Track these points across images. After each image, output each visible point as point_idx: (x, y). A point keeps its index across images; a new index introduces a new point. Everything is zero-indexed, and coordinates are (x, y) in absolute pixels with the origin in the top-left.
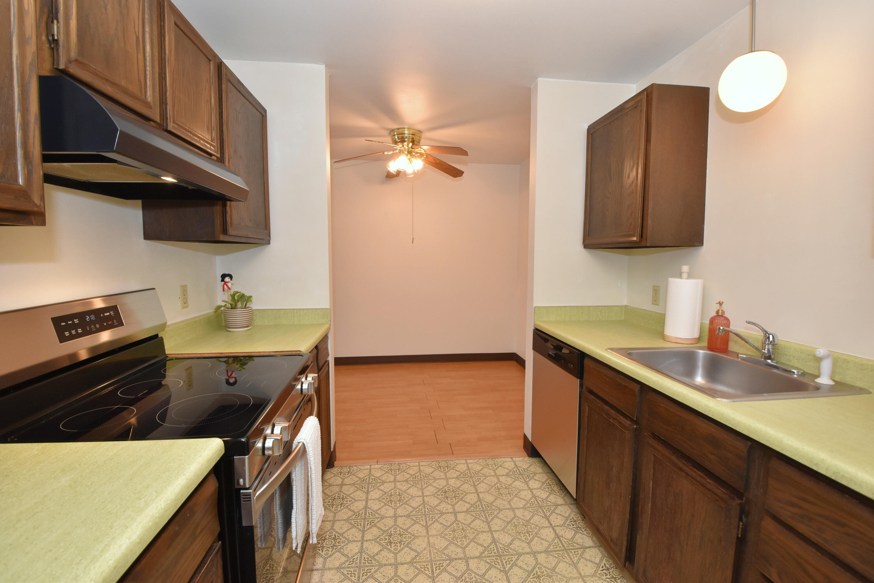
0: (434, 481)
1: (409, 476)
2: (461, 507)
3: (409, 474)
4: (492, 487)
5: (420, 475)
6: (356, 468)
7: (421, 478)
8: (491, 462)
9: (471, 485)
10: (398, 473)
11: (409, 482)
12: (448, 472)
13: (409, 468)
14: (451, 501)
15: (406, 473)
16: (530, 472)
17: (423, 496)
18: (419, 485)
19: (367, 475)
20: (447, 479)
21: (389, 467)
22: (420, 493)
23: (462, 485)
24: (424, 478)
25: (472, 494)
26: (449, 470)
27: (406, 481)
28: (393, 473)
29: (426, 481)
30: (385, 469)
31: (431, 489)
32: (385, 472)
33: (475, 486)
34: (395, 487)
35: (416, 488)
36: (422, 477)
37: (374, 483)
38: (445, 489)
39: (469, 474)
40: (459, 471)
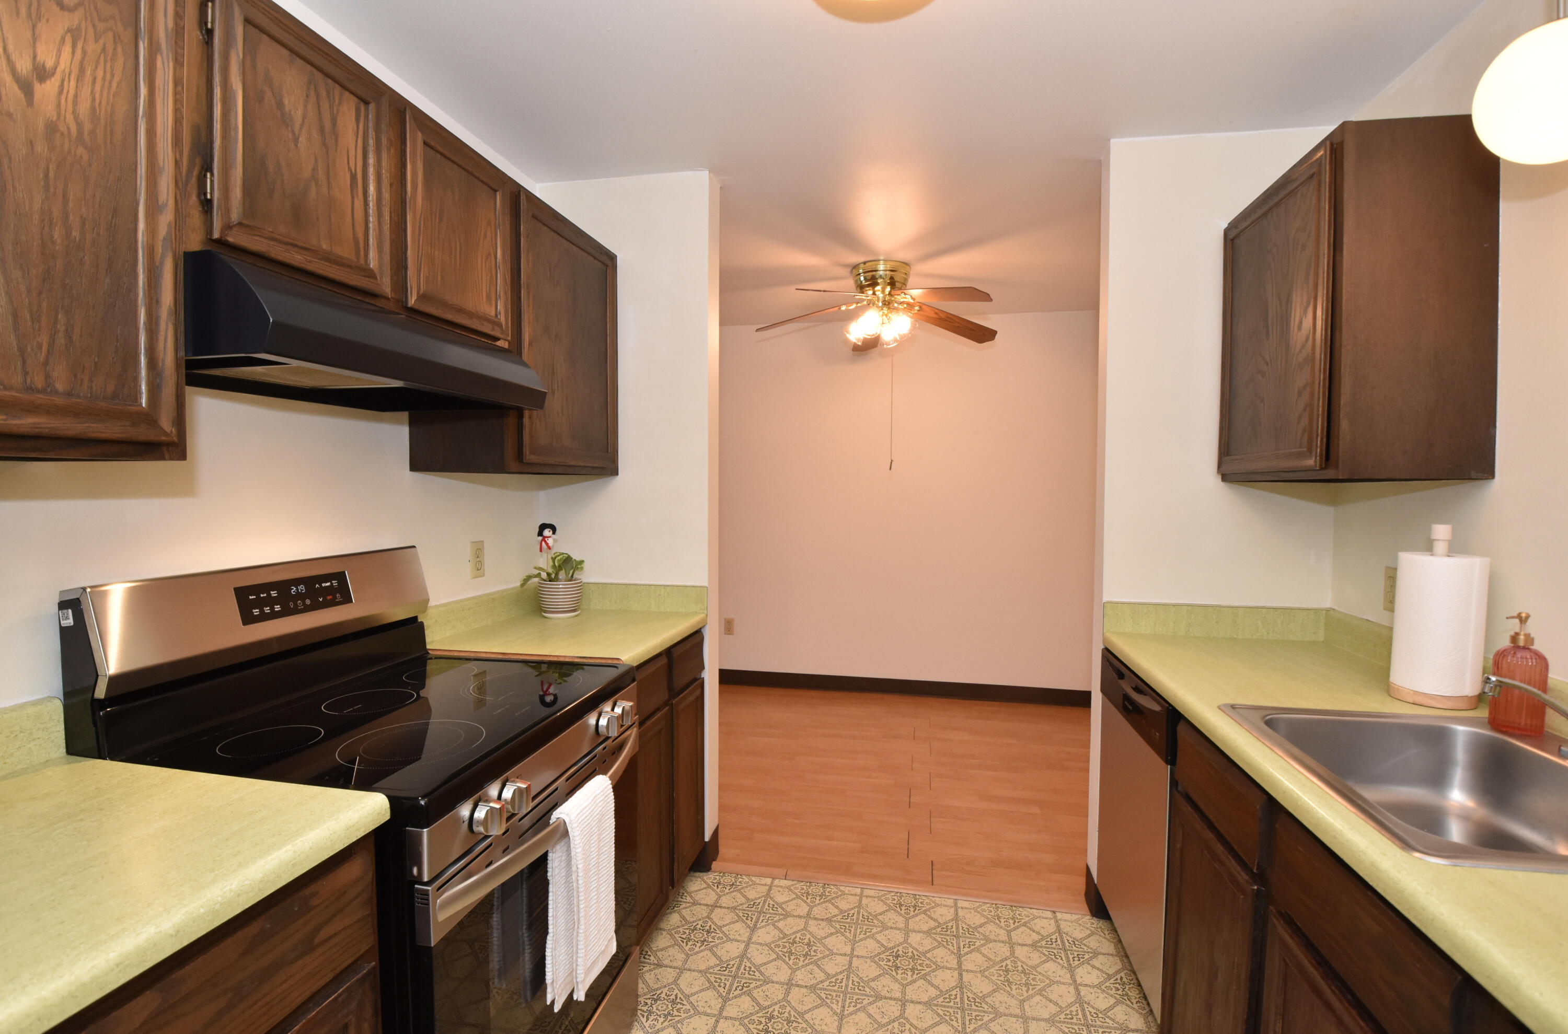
0: (881, 931)
1: (836, 911)
2: (920, 991)
3: (837, 907)
4: (995, 964)
5: (859, 913)
6: (747, 880)
7: (858, 919)
8: (1007, 913)
9: (952, 952)
10: (817, 902)
11: (834, 924)
12: (913, 917)
13: (841, 895)
14: (903, 975)
15: (833, 904)
16: (1085, 948)
17: (852, 955)
18: (850, 933)
19: (762, 897)
20: (907, 931)
21: (805, 887)
22: (848, 950)
23: (934, 948)
24: (864, 921)
25: (949, 971)
26: (917, 915)
27: (829, 920)
28: (808, 901)
29: (865, 927)
30: (796, 891)
31: (871, 944)
32: (794, 896)
33: (959, 956)
34: (805, 928)
35: (843, 937)
36: (861, 918)
37: (770, 913)
38: (898, 950)
39: (954, 929)
40: (935, 920)
